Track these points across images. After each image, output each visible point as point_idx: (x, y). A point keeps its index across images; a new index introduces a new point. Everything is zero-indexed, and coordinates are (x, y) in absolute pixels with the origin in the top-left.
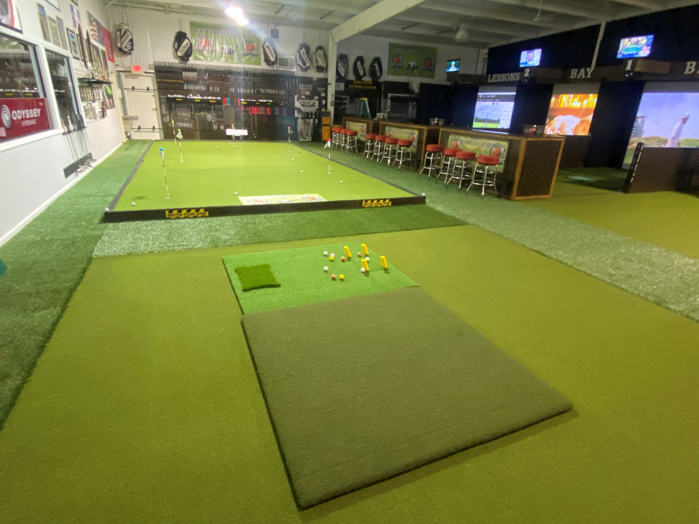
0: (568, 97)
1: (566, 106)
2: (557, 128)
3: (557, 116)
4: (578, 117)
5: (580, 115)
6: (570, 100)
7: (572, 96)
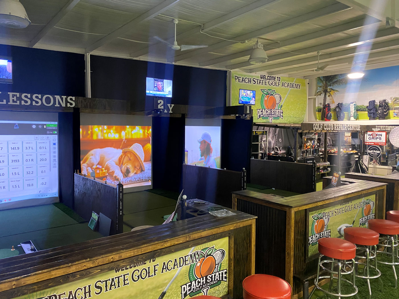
0: (101, 128)
1: (100, 137)
2: (96, 163)
3: (92, 150)
4: (119, 148)
5: (121, 147)
6: (105, 131)
7: (106, 127)
